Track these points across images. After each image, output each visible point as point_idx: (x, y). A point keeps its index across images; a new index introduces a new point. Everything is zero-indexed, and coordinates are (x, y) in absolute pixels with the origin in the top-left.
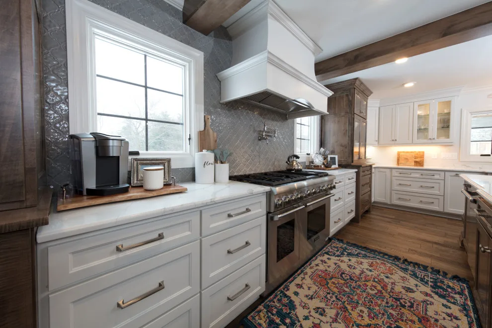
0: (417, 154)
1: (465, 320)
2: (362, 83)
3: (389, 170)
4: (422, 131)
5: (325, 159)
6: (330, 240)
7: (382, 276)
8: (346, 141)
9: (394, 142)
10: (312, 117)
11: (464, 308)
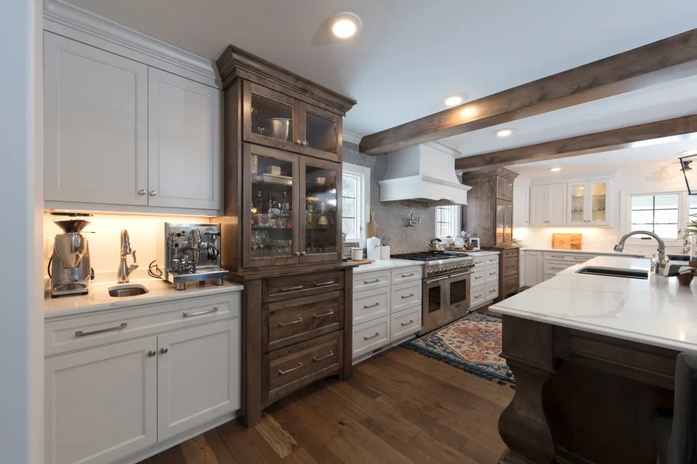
0: (574, 236)
3: (540, 253)
4: (577, 212)
5: (466, 241)
6: (470, 312)
8: (488, 224)
9: (547, 223)
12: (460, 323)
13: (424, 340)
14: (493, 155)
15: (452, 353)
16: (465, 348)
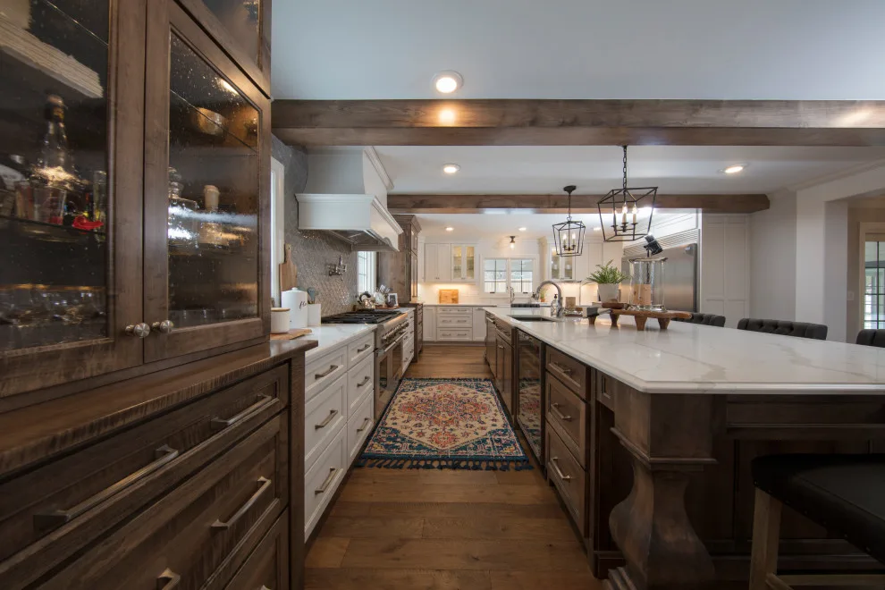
0: (454, 292)
1: (493, 398)
2: (416, 220)
3: (433, 308)
4: (457, 270)
5: (386, 297)
6: (400, 381)
7: (448, 393)
8: (404, 278)
9: (438, 280)
10: (369, 253)
11: (492, 393)
12: (399, 398)
13: (379, 441)
14: (422, 199)
15: (420, 447)
16: (429, 433)
